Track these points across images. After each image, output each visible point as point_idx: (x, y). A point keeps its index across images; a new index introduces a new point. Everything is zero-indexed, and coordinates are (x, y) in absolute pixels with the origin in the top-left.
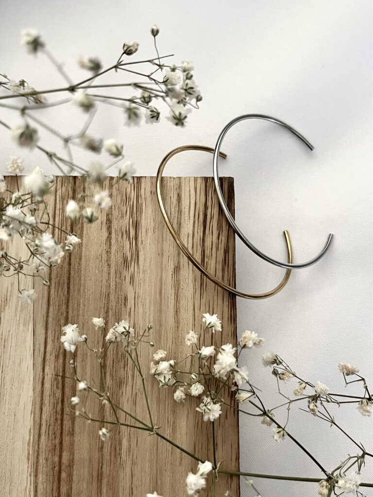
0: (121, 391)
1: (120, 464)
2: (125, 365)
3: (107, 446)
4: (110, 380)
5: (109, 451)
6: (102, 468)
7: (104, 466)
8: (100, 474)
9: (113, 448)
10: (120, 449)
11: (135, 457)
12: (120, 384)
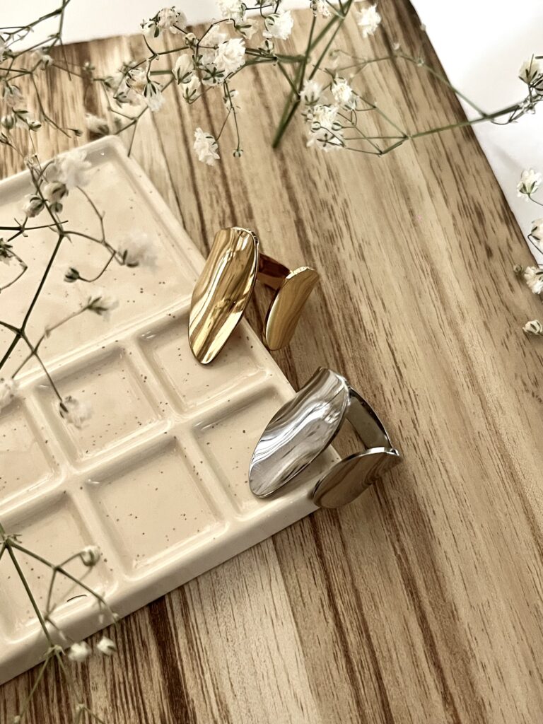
0: (335, 247)
1: (367, 339)
2: (330, 214)
3: (337, 320)
4: (314, 237)
5: (343, 325)
6: (339, 350)
7: (343, 347)
8: (338, 359)
9: (348, 321)
10: (361, 320)
11: (387, 325)
12: (331, 238)
